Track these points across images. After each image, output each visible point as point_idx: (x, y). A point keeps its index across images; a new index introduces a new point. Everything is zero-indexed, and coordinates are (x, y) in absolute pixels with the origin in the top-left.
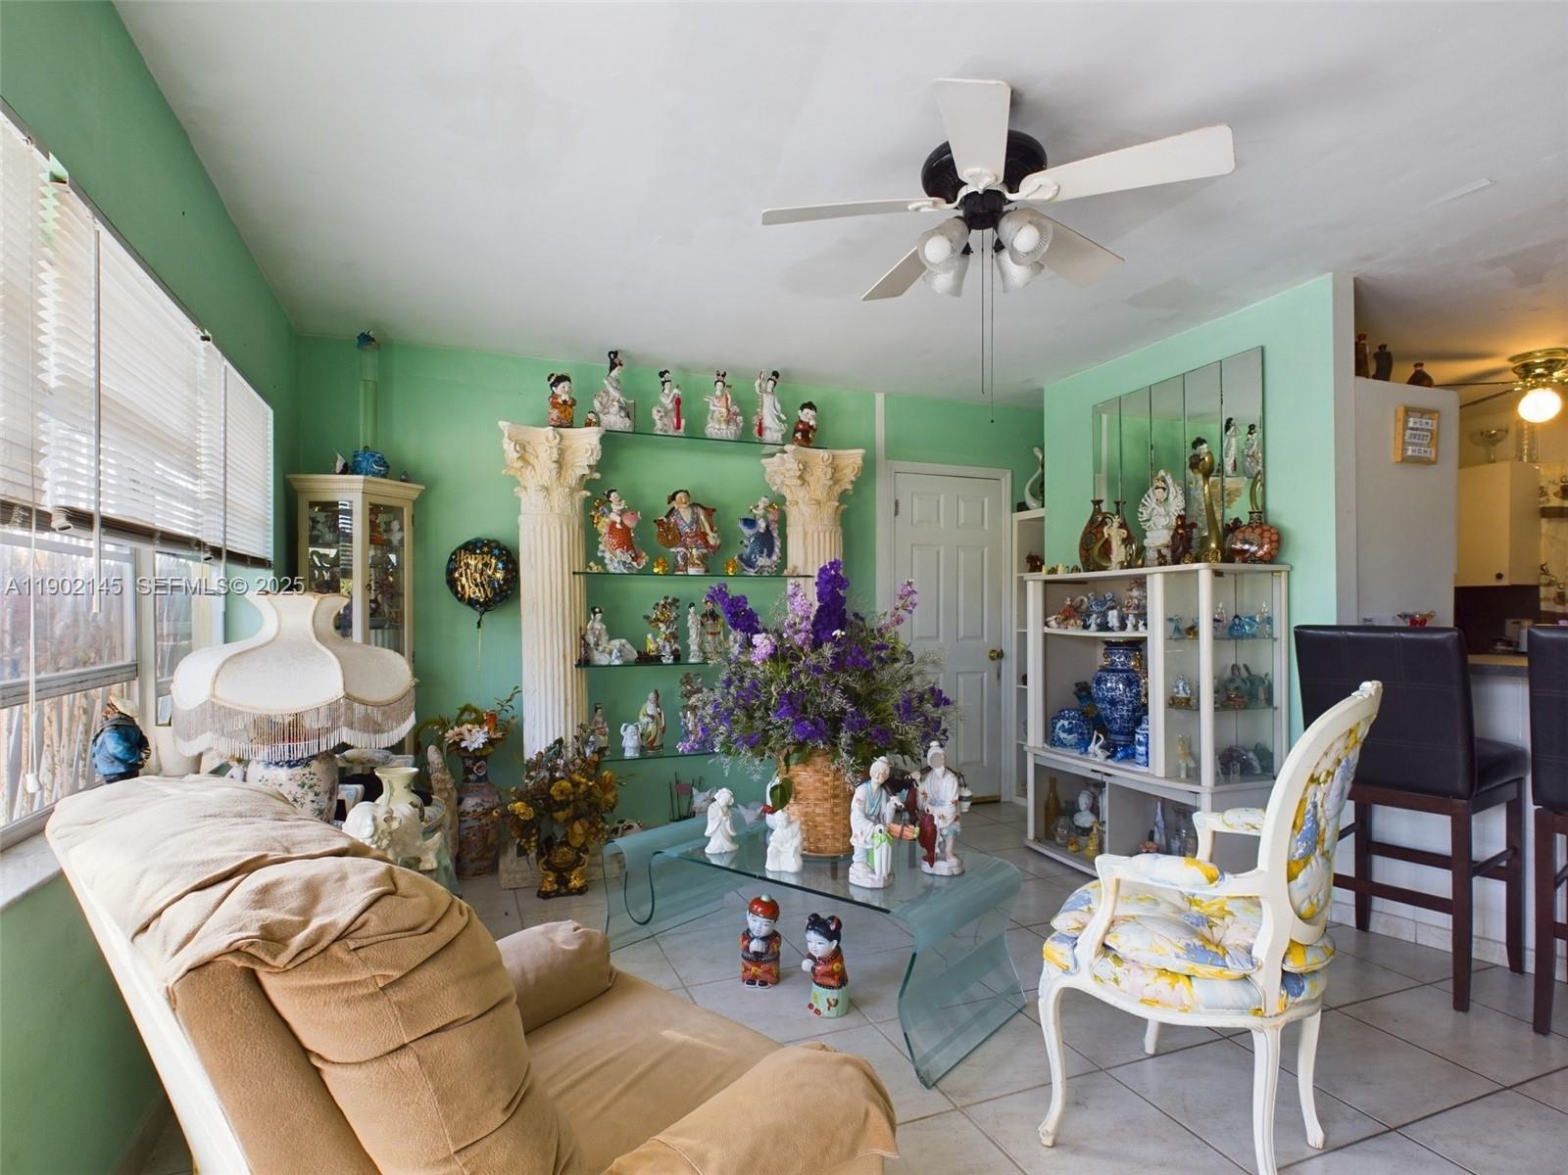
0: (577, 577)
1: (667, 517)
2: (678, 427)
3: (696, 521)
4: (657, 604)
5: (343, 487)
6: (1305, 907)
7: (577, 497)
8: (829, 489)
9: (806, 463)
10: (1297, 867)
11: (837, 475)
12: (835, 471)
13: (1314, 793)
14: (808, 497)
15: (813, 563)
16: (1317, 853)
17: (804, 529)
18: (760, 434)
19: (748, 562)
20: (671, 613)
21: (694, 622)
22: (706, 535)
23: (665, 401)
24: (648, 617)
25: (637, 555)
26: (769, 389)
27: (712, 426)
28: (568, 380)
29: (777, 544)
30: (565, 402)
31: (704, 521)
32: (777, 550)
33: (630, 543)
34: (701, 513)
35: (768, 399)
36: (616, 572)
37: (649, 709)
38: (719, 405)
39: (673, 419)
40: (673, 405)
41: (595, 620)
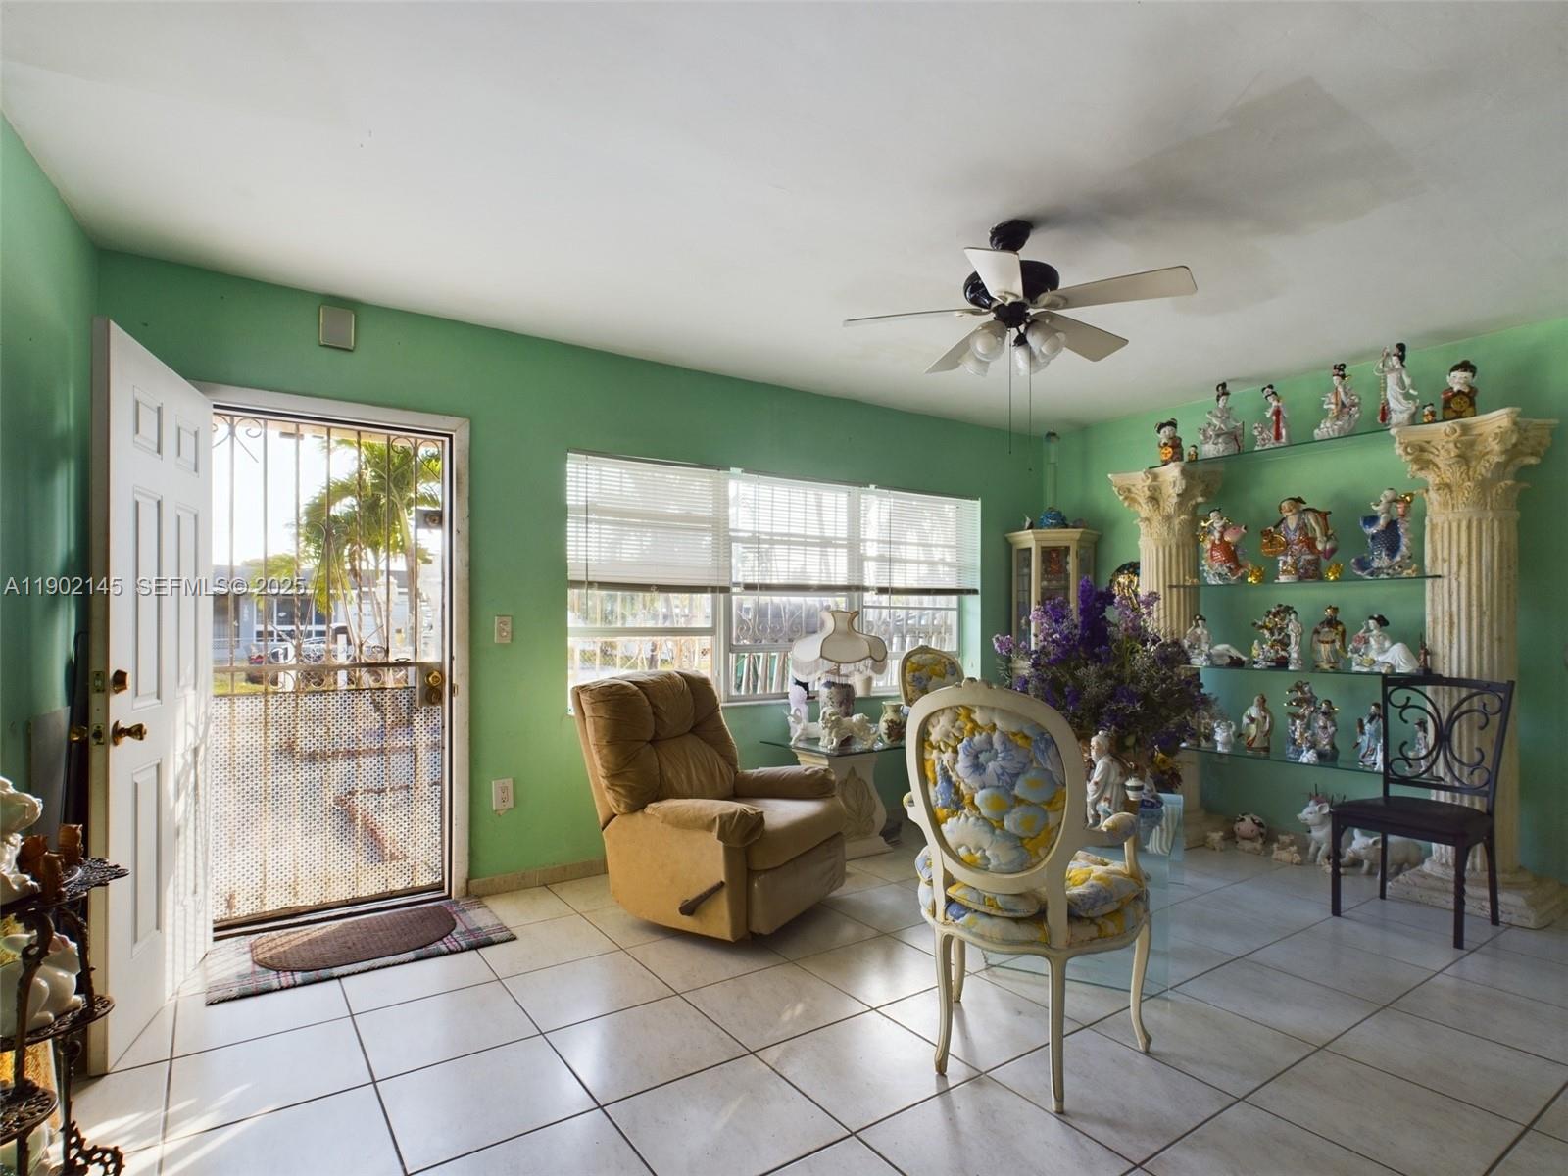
0: (1174, 590)
1: (1276, 527)
2: (1278, 436)
3: (1303, 527)
4: (1269, 612)
5: (1027, 538)
6: (962, 851)
7: (1176, 522)
8: (1464, 468)
9: (1428, 442)
10: (941, 813)
11: (1479, 447)
12: (1471, 444)
13: (939, 758)
14: (1437, 481)
15: (1444, 560)
16: (966, 811)
17: (1431, 521)
18: (1383, 419)
19: (1363, 564)
20: (1282, 620)
21: (1292, 629)
22: (1315, 539)
23: (1268, 415)
24: (1255, 624)
25: (1239, 566)
26: (1398, 366)
27: (1322, 426)
28: (1173, 424)
29: (1404, 541)
30: (1166, 444)
31: (1314, 525)
32: (1404, 549)
33: (1231, 554)
34: (1311, 519)
35: (1391, 380)
36: (1214, 583)
37: (1254, 712)
38: (1333, 400)
39: (1273, 431)
40: (1274, 418)
41: (1197, 626)
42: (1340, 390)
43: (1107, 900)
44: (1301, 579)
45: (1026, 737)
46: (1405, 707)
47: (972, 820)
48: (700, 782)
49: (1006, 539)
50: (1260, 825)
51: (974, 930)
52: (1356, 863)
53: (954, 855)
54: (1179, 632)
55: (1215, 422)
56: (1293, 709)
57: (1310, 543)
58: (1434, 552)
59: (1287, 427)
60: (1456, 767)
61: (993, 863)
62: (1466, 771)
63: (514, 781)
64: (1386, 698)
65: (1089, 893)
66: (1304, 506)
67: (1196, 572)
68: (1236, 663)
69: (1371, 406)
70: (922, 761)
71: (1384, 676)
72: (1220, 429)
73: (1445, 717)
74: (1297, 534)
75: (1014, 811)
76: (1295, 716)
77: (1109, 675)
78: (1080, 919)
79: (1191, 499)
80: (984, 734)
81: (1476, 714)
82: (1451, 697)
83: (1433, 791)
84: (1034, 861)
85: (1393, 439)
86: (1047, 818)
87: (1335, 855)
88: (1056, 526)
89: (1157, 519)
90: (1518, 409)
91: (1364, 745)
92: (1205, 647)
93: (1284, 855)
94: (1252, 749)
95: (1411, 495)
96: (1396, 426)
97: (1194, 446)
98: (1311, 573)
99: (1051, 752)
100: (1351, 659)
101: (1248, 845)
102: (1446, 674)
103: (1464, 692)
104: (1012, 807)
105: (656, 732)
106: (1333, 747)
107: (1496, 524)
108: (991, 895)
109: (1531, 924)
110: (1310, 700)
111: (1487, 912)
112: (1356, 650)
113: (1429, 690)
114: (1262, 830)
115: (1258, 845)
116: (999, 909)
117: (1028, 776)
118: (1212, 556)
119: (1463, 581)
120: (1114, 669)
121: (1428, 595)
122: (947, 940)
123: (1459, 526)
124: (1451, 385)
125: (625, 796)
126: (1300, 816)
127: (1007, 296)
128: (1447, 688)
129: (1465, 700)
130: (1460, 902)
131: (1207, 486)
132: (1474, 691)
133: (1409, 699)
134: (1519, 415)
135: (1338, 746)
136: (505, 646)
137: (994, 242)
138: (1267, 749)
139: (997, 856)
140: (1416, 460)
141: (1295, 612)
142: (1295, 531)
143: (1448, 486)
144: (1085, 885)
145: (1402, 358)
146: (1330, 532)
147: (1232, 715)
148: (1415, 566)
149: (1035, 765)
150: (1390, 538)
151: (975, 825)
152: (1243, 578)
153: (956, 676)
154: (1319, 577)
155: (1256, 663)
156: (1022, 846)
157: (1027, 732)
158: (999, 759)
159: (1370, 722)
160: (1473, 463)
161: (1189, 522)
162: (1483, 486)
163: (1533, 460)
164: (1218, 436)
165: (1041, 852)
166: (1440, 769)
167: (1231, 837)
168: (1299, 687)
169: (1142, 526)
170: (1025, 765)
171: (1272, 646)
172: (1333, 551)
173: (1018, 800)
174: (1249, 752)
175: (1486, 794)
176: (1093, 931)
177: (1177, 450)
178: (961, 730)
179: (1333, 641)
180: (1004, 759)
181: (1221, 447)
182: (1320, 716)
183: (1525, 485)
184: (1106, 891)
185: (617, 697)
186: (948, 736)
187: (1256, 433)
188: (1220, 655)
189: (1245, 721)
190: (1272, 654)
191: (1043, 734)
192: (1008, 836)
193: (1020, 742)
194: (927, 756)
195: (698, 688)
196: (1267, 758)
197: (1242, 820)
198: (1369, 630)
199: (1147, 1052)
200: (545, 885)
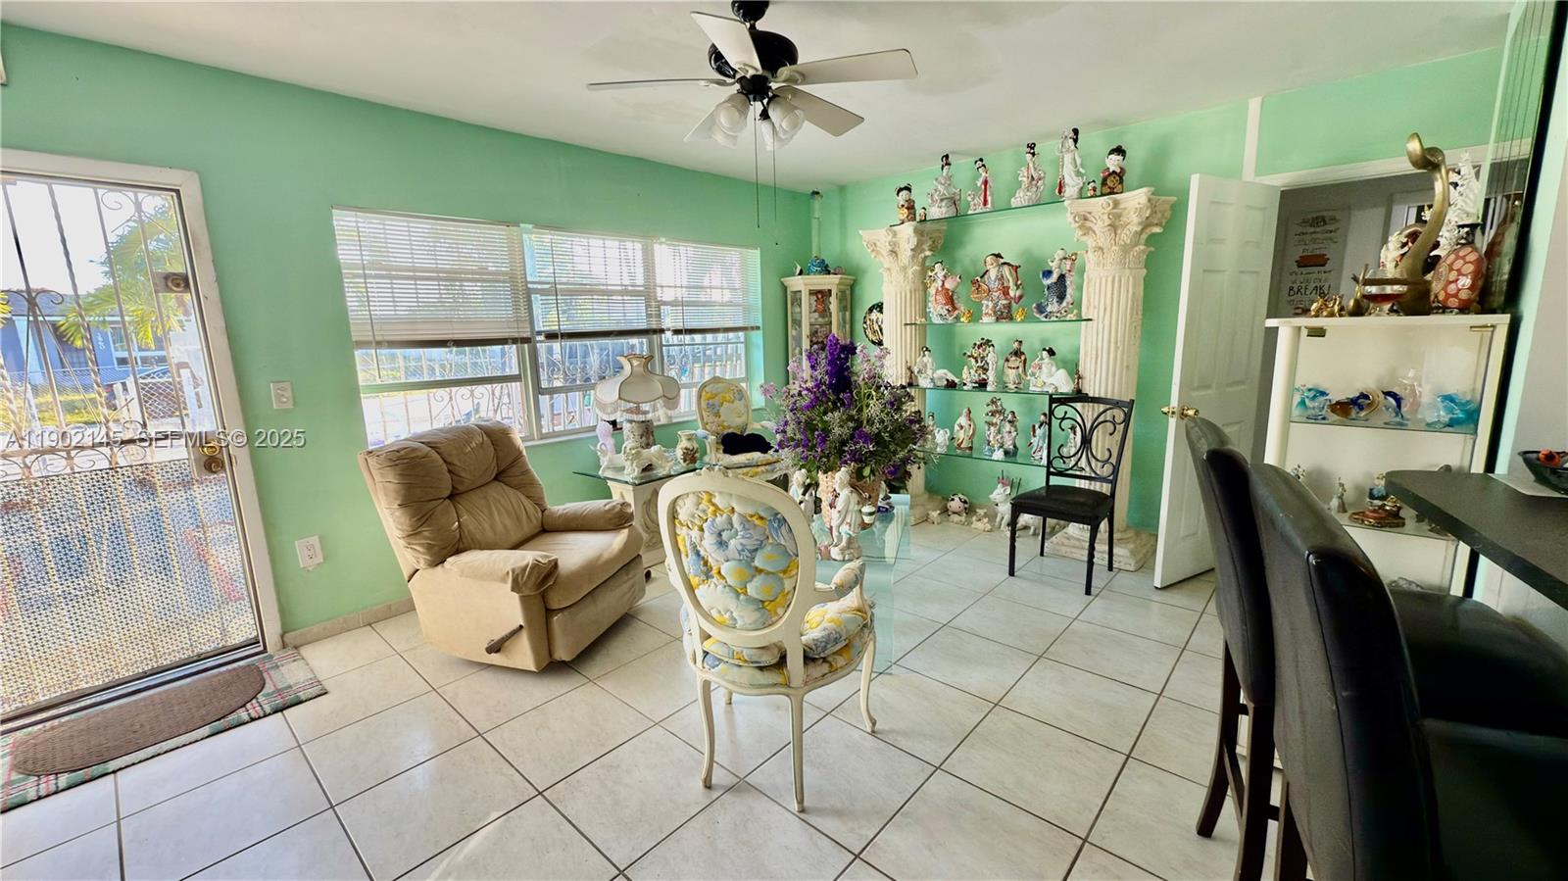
0: (908, 327)
1: (982, 277)
2: (985, 202)
3: (1001, 278)
4: (975, 344)
5: (797, 283)
6: (714, 613)
7: (910, 271)
8: (1113, 235)
9: (1090, 213)
10: (694, 581)
11: (1123, 219)
12: (1118, 216)
13: (688, 535)
14: (1094, 244)
15: (1095, 307)
16: (714, 580)
17: (1088, 277)
18: (1060, 192)
19: (1041, 309)
20: (984, 351)
21: (990, 359)
22: (1009, 288)
23: (979, 185)
24: (965, 354)
25: (955, 309)
26: (1073, 147)
27: (1017, 195)
28: (908, 189)
29: (1069, 291)
30: (903, 206)
31: (1009, 277)
32: (1068, 297)
33: (950, 300)
34: (1006, 270)
35: (1068, 158)
36: (937, 322)
37: (963, 420)
38: (1026, 174)
39: (982, 198)
40: (983, 187)
41: (924, 355)
42: (1031, 165)
43: (836, 641)
44: (997, 320)
45: (761, 518)
46: (1063, 419)
47: (720, 587)
48: (505, 526)
49: (782, 283)
50: (965, 502)
51: (727, 678)
52: (1026, 528)
53: (707, 616)
54: (911, 363)
55: (940, 187)
56: (989, 419)
57: (1005, 291)
58: (1089, 301)
59: (992, 195)
60: (1093, 462)
61: (740, 623)
62: (1100, 464)
63: (319, 538)
64: (1051, 412)
65: (823, 637)
66: (1002, 261)
67: (925, 314)
68: (951, 385)
69: (1050, 180)
70: (674, 536)
71: (1051, 396)
72: (944, 194)
73: (1088, 426)
74: (997, 283)
75: (755, 580)
76: (990, 424)
77: (851, 418)
78: (814, 660)
79: (921, 252)
80: (725, 515)
81: (1108, 424)
82: (1093, 409)
83: (1077, 480)
84: (774, 619)
85: (1065, 209)
86: (782, 584)
87: (1013, 523)
88: (820, 273)
89: (895, 269)
90: (1153, 189)
91: (1035, 444)
92: (929, 372)
93: (980, 525)
94: (961, 449)
95: (1076, 254)
96: (1069, 199)
97: (924, 208)
98: (1004, 315)
99: (784, 530)
100: (1029, 381)
101: (956, 518)
102: (1091, 395)
103: (1102, 407)
104: (753, 577)
105: (453, 487)
106: (1015, 446)
107: (1131, 278)
108: (739, 649)
109: (1132, 569)
110: (1001, 412)
111: (1106, 563)
112: (1033, 374)
113: (1078, 406)
114: (966, 506)
115: (963, 518)
116: (746, 661)
117: (765, 550)
118: (936, 300)
119: (1107, 323)
120: (854, 413)
121: (1083, 332)
122: (706, 685)
123: (1106, 280)
124: (1108, 166)
125: (424, 554)
126: (991, 496)
127: (747, 68)
128: (1091, 404)
129: (1102, 413)
130: (1091, 556)
131: (934, 242)
132: (1108, 406)
133: (1066, 413)
134: (1153, 194)
135: (1018, 445)
136: (287, 411)
137: (735, 9)
138: (971, 448)
139: (742, 617)
140: (1081, 227)
141: (993, 345)
142: (995, 280)
143: (1101, 249)
144: (819, 628)
145: (1076, 141)
146: (1019, 282)
147: (948, 424)
148: (1075, 311)
149: (770, 541)
150: (1060, 289)
151: (723, 592)
152: (957, 318)
153: (743, 401)
154: (1011, 318)
155: (965, 384)
156: (764, 608)
157: (762, 514)
158: (738, 537)
159: (1040, 427)
160: (1119, 232)
161: (920, 271)
162: (1126, 249)
163: (1157, 230)
164: (942, 200)
165: (780, 611)
166: (1083, 463)
167: (945, 511)
168: (993, 402)
169: (885, 274)
170: (762, 542)
171: (976, 371)
172: (1020, 297)
173: (759, 571)
174: (959, 451)
175: (1110, 482)
176: (825, 668)
177: (912, 211)
178: (704, 511)
179: (1018, 368)
180: (743, 537)
181: (944, 210)
182: (1007, 423)
183: (1152, 249)
184: (836, 633)
185: (405, 461)
186: (693, 516)
187: (969, 199)
188: (940, 379)
189: (957, 428)
190: (976, 378)
191: (777, 514)
192: (751, 600)
193: (757, 522)
194: (678, 531)
195: (497, 438)
196: (970, 457)
197: (953, 500)
198: (1042, 359)
199: (873, 732)
200: (370, 625)
